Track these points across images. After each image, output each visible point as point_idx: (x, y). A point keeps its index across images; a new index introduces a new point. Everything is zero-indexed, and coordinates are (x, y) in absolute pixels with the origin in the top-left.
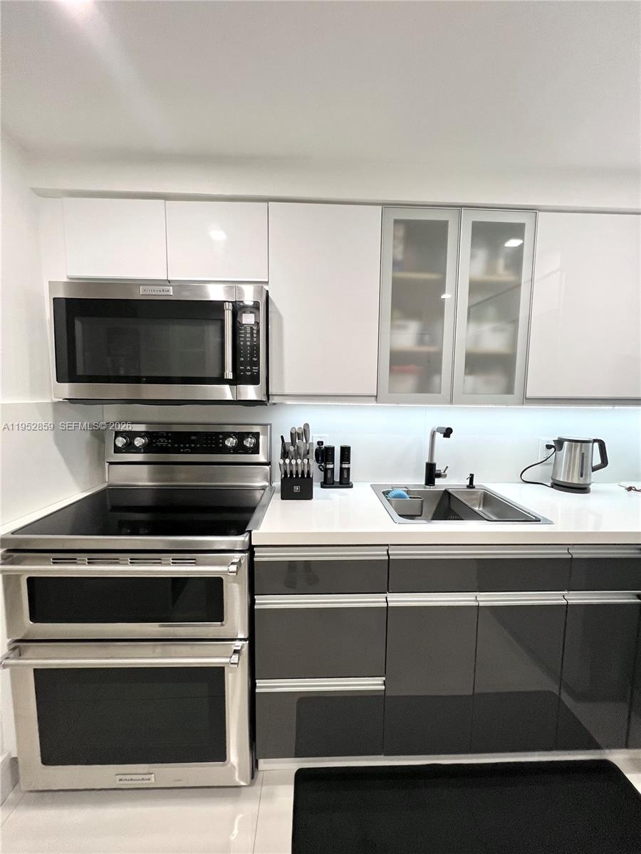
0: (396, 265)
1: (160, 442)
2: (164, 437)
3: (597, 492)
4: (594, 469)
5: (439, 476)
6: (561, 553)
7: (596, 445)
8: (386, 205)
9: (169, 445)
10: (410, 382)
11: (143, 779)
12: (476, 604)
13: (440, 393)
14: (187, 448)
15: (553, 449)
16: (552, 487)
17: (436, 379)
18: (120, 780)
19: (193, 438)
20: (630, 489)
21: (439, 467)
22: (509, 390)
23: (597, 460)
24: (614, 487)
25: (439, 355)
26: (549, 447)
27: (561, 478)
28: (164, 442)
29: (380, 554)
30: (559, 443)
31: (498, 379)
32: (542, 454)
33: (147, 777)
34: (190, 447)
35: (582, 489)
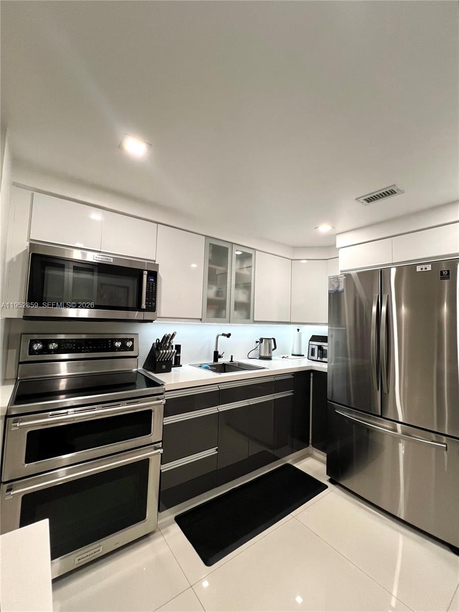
0: (210, 262)
1: (67, 346)
2: (70, 343)
3: (274, 359)
4: (273, 350)
5: (220, 357)
6: (272, 379)
7: (272, 340)
8: (206, 237)
9: (74, 348)
10: (212, 313)
11: (95, 552)
12: (248, 404)
13: (225, 318)
14: (87, 349)
15: (259, 343)
16: (259, 359)
17: (224, 312)
18: (79, 560)
19: (90, 343)
20: (283, 357)
21: (220, 353)
22: (248, 317)
23: (273, 347)
24: (277, 357)
25: (225, 301)
26: (257, 342)
27: (263, 355)
28: (70, 346)
29: (215, 388)
30: (261, 340)
31: (244, 313)
32: (254, 345)
33: (97, 549)
34: (89, 349)
35: (269, 358)
